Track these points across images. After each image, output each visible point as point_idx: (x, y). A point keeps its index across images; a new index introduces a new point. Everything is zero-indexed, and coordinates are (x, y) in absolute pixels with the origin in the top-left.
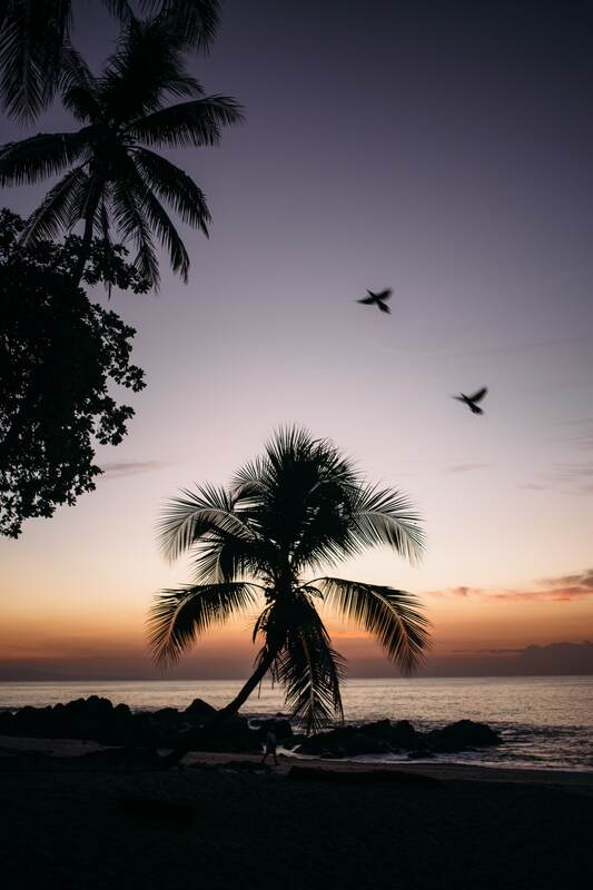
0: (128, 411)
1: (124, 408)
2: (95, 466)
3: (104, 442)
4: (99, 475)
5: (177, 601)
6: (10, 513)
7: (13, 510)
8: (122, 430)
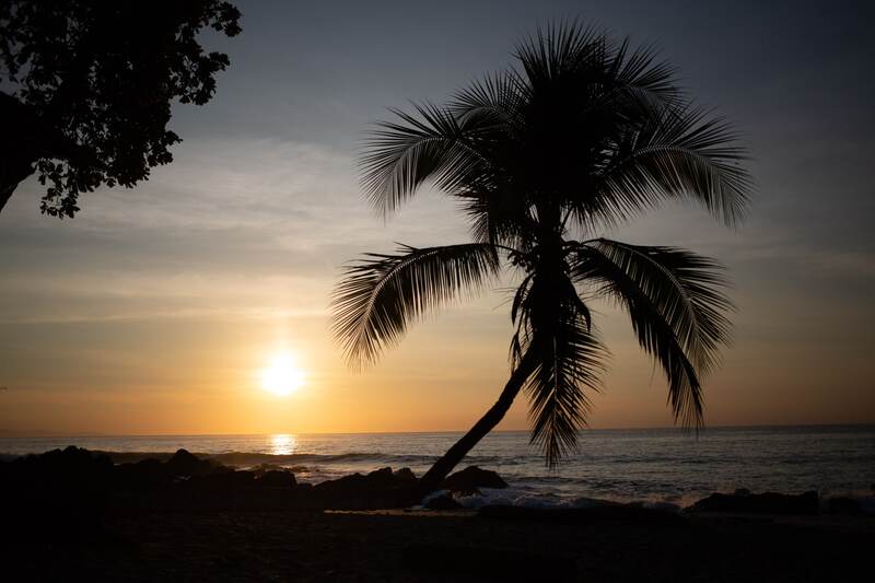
0: (220, 61)
1: (214, 55)
2: (170, 132)
3: (185, 100)
4: (175, 143)
5: (378, 274)
6: (58, 184)
7: (64, 181)
8: (210, 84)
